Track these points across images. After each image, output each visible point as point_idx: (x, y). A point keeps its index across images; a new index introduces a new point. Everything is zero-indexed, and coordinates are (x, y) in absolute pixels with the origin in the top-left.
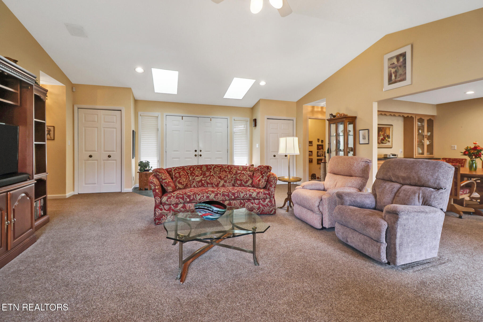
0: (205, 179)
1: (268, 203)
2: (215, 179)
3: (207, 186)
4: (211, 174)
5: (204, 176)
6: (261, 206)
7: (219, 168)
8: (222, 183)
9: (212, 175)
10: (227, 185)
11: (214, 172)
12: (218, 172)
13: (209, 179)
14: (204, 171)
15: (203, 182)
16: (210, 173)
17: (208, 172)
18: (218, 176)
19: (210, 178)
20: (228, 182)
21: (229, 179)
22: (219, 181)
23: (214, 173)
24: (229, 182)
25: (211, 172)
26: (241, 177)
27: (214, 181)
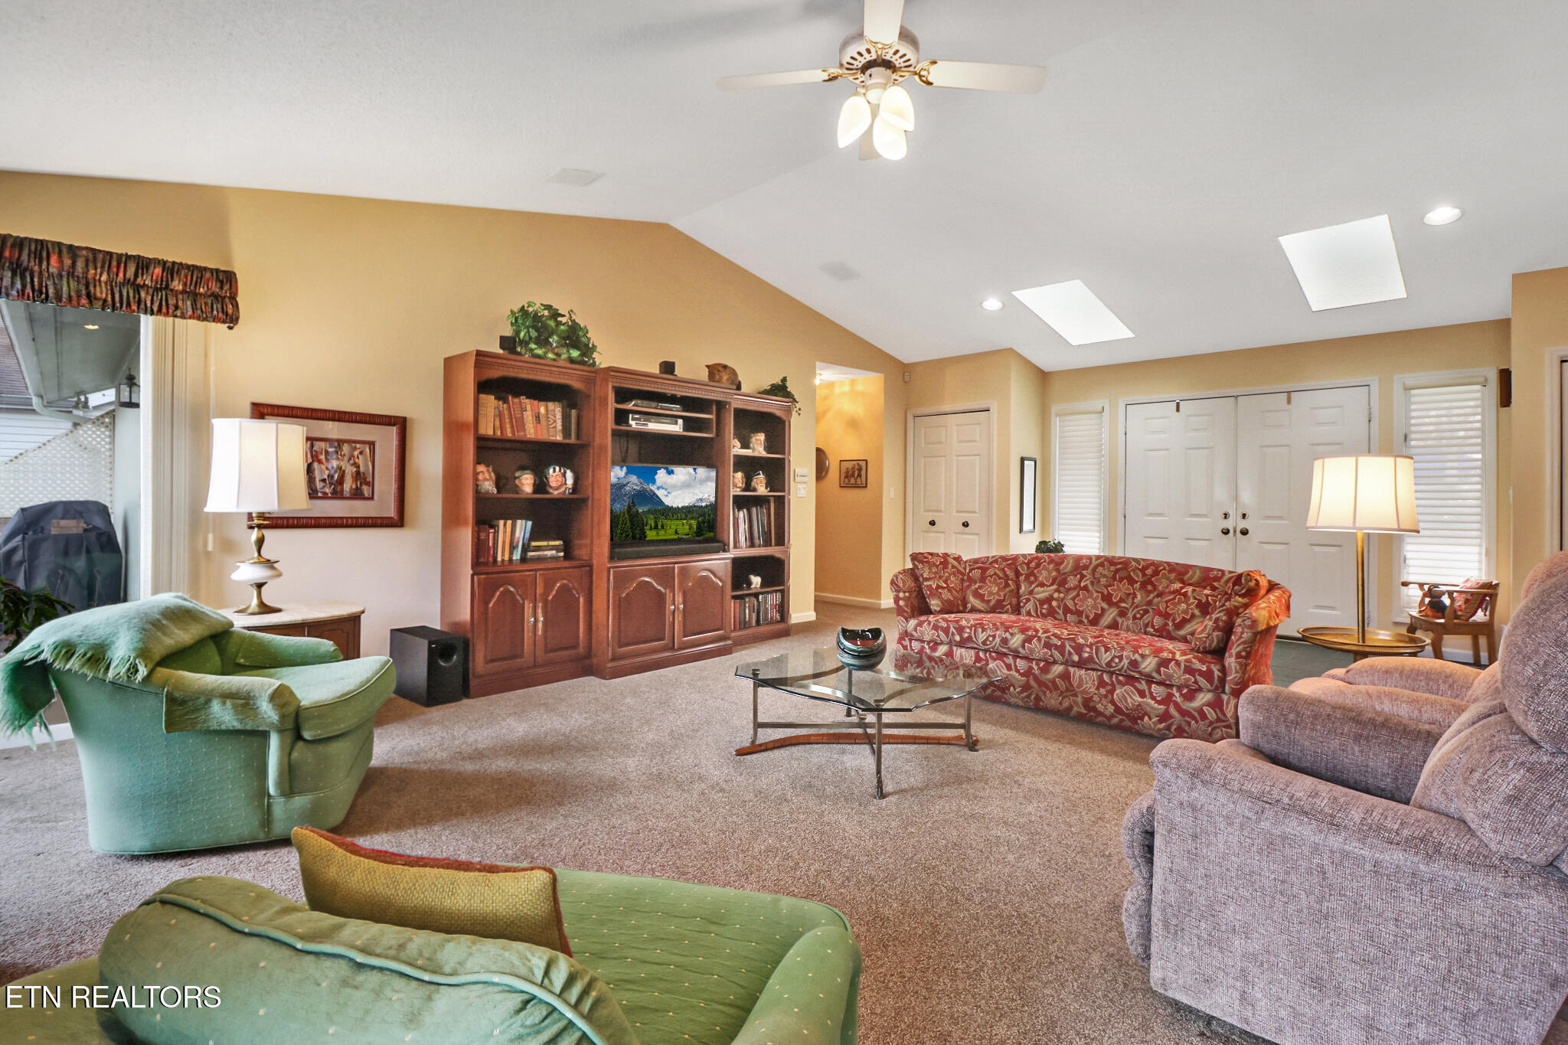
0: (1062, 595)
1: (1204, 708)
2: (1089, 600)
3: (1063, 617)
4: (1082, 584)
5: (1061, 589)
6: (1173, 711)
7: (1113, 568)
8: (1111, 616)
9: (1085, 588)
10: (1125, 624)
11: (1095, 578)
12: (1103, 581)
13: (1073, 599)
14: (1065, 573)
15: (1054, 603)
16: (1080, 581)
17: (1076, 576)
18: (1102, 593)
19: (1078, 595)
20: (1130, 615)
21: (1137, 607)
22: (1103, 610)
23: (1092, 583)
24: (1134, 618)
25: (1083, 577)
26: (1172, 604)
27: (1088, 606)
